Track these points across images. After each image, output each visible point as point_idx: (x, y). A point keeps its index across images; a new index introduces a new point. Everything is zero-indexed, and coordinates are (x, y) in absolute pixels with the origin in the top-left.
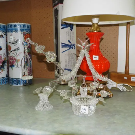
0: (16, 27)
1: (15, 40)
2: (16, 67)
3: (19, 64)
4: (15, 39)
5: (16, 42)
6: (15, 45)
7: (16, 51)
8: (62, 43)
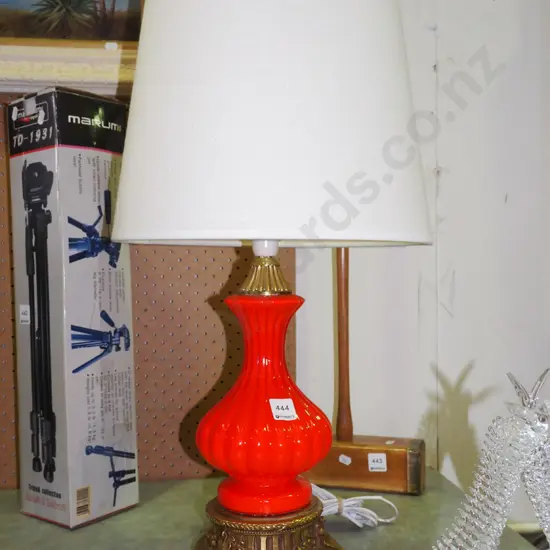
8: (74, 328)
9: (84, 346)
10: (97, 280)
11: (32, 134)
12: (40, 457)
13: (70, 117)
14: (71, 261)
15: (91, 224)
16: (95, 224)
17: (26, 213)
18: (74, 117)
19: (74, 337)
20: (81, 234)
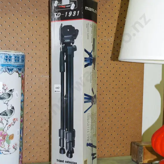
0: (9, 60)
1: (7, 91)
2: (4, 152)
3: (11, 147)
4: (5, 88)
5: (9, 95)
6: (6, 102)
7: (7, 115)
8: (85, 95)
9: (87, 102)
10: (91, 75)
11: (66, 13)
12: (65, 148)
13: (86, 7)
14: (85, 67)
15: (90, 52)
16: (91, 52)
17: (61, 46)
18: (87, 7)
19: (85, 98)
20: (88, 56)
